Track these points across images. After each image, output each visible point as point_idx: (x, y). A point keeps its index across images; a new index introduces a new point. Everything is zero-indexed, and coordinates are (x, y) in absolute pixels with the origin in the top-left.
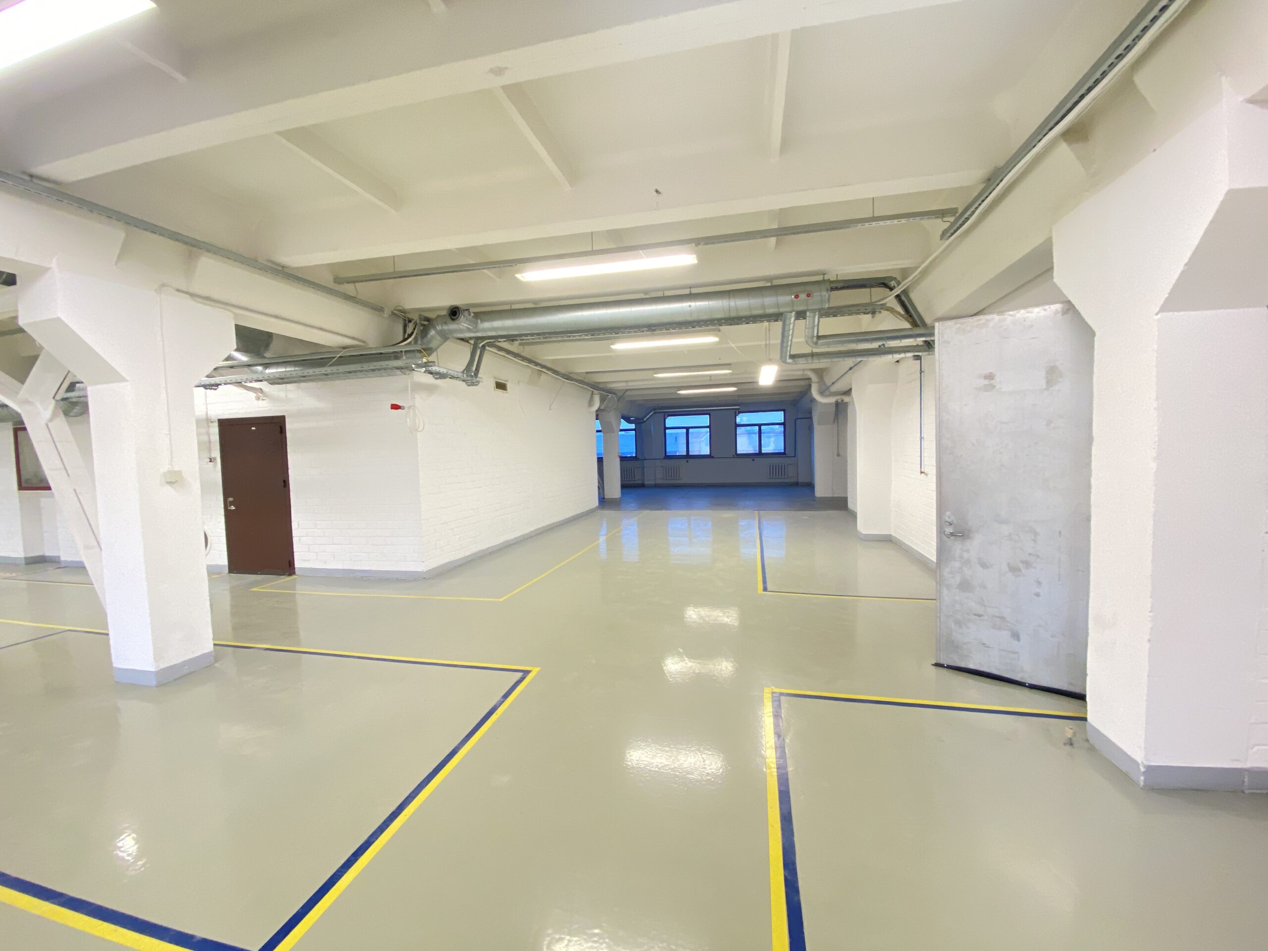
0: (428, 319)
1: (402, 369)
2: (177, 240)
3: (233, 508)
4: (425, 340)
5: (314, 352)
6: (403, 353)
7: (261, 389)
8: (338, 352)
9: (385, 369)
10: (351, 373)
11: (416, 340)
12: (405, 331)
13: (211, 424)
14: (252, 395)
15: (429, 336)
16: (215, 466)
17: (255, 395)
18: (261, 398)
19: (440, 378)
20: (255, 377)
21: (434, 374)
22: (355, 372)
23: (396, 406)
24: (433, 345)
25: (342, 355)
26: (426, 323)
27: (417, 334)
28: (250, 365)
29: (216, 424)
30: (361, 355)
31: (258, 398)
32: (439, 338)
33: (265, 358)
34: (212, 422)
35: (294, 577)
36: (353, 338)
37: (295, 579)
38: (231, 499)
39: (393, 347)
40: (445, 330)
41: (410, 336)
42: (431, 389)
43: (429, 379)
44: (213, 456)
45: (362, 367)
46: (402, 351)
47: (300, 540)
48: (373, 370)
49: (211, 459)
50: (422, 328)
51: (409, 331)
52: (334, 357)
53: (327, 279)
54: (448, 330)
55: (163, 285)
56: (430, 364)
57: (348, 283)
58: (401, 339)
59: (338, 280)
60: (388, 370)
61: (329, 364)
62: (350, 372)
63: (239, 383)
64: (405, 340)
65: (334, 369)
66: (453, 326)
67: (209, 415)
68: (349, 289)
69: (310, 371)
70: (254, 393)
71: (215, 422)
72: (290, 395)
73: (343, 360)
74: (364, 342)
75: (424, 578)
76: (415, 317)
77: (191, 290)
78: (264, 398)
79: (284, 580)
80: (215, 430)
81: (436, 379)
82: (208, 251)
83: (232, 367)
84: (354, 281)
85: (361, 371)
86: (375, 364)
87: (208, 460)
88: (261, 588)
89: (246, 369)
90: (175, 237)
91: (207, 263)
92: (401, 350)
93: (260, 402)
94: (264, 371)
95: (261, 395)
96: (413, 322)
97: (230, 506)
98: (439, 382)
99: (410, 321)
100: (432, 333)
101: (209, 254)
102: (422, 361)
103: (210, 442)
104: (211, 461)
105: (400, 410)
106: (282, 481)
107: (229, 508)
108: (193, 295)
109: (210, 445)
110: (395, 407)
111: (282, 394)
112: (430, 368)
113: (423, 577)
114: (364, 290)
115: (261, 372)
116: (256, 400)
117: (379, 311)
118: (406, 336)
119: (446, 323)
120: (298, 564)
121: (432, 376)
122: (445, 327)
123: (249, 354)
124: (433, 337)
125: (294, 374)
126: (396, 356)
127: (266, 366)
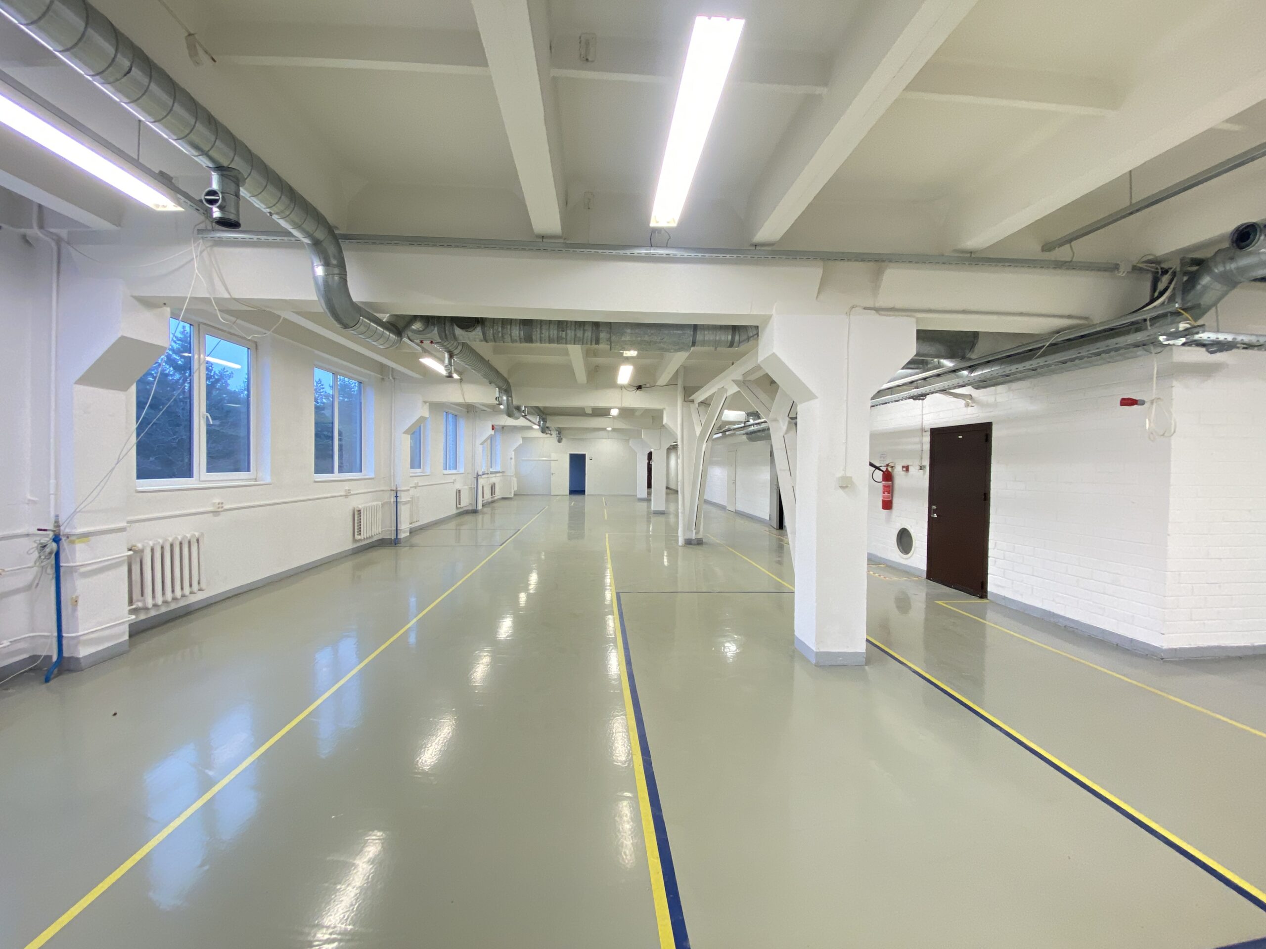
0: (1199, 262)
1: (1144, 345)
2: (863, 260)
3: (935, 516)
4: (1191, 296)
5: (1020, 344)
6: (1148, 322)
7: (971, 395)
8: (1047, 340)
9: (1117, 350)
10: (1066, 363)
11: (1172, 299)
12: (1154, 288)
13: (924, 434)
14: (961, 402)
15: (1199, 287)
16: (924, 474)
17: (964, 402)
18: (970, 405)
19: (1221, 350)
20: (961, 382)
21: (1209, 347)
22: (1072, 360)
23: (1130, 401)
24: (1206, 300)
25: (1054, 342)
26: (1195, 268)
27: (1174, 289)
28: (954, 371)
29: (929, 433)
30: (1082, 337)
31: (967, 405)
32: (1218, 286)
33: (970, 359)
34: (925, 431)
35: (984, 601)
36: (1070, 317)
37: (986, 603)
38: (935, 507)
39: (1135, 315)
40: (1231, 271)
41: (1161, 294)
42: (1205, 371)
43: (1199, 355)
44: (924, 464)
45: (1080, 353)
46: (1145, 320)
47: (995, 562)
48: (1098, 354)
49: (921, 467)
50: (1185, 278)
51: (1161, 286)
52: (1044, 346)
53: (1033, 248)
54: (1238, 268)
55: (853, 307)
56: (1196, 330)
57: (1061, 245)
58: (1148, 301)
59: (1048, 247)
60: (1122, 351)
61: (1035, 357)
62: (1064, 362)
63: (943, 391)
64: (1153, 300)
65: (1041, 361)
66: (1244, 261)
67: (924, 425)
68: (1063, 253)
69: (1013, 368)
70: (963, 399)
71: (928, 431)
72: (999, 399)
73: (1055, 348)
74: (1086, 318)
75: (1162, 659)
76: (1175, 265)
77: (877, 305)
78: (973, 405)
79: (976, 601)
80: (927, 439)
81: (1211, 353)
82: (890, 261)
83: (938, 375)
84: (1069, 240)
85: (1081, 358)
86: (1098, 345)
87: (919, 468)
88: (946, 604)
89: (953, 375)
90: (861, 258)
91: (893, 275)
92: (1144, 317)
93: (969, 409)
94: (970, 375)
95: (970, 401)
96: (1170, 272)
97: (934, 513)
98: (1220, 357)
99: (1165, 272)
100: (1206, 280)
101: (892, 265)
102: (1178, 328)
103: (922, 451)
104: (921, 469)
105: (1135, 407)
106: (983, 493)
107: (932, 516)
108: (878, 310)
109: (922, 453)
110: (1128, 402)
111: (991, 399)
112: (1197, 337)
113: (1159, 656)
114: (1083, 249)
115: (967, 376)
116: (965, 407)
117: (1111, 271)
118: (1156, 294)
119: (1232, 259)
120: (991, 588)
121: (1204, 349)
122: (1232, 266)
123: (953, 360)
124: (1205, 287)
125: (995, 374)
126: (1137, 327)
127: (972, 368)
